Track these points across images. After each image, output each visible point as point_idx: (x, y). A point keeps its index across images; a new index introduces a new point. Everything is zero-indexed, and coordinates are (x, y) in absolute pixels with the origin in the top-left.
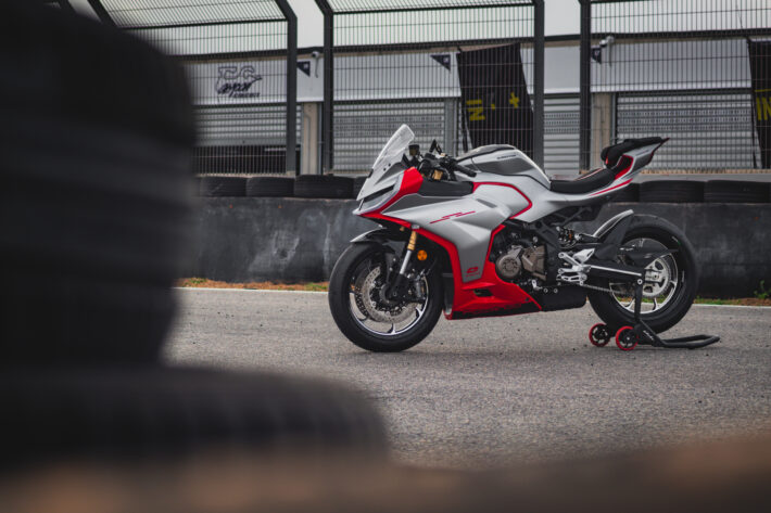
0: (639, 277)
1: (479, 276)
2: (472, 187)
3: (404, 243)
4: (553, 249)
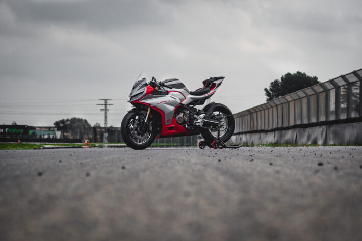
0: (219, 124)
1: (171, 123)
2: (168, 93)
3: (146, 112)
4: (192, 114)
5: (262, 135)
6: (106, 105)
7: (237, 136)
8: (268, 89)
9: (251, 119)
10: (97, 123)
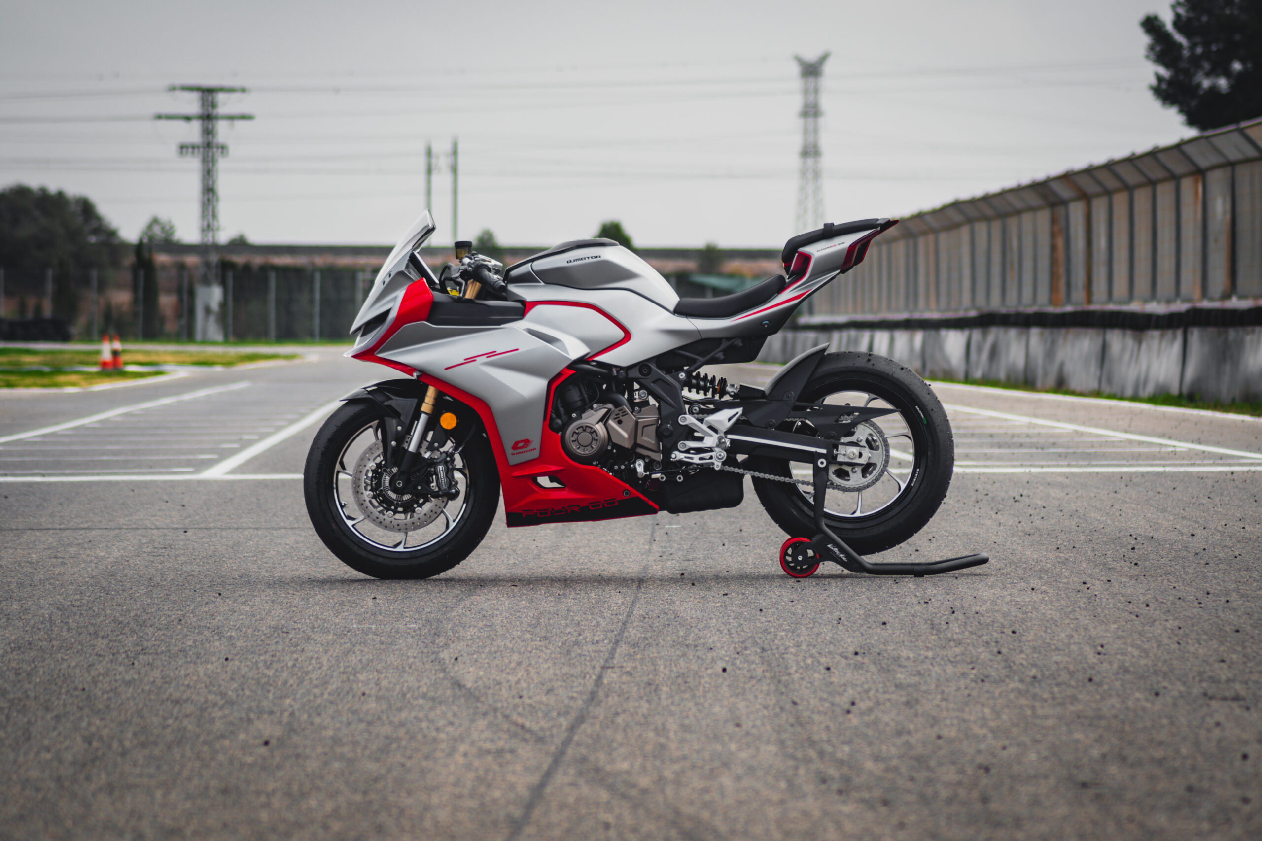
0: (821, 456)
1: (535, 454)
2: (525, 308)
3: (414, 401)
4: (671, 410)
5: (1117, 340)
6: (208, 118)
7: (976, 334)
8: (1167, 18)
9: (1053, 235)
10: (155, 221)
